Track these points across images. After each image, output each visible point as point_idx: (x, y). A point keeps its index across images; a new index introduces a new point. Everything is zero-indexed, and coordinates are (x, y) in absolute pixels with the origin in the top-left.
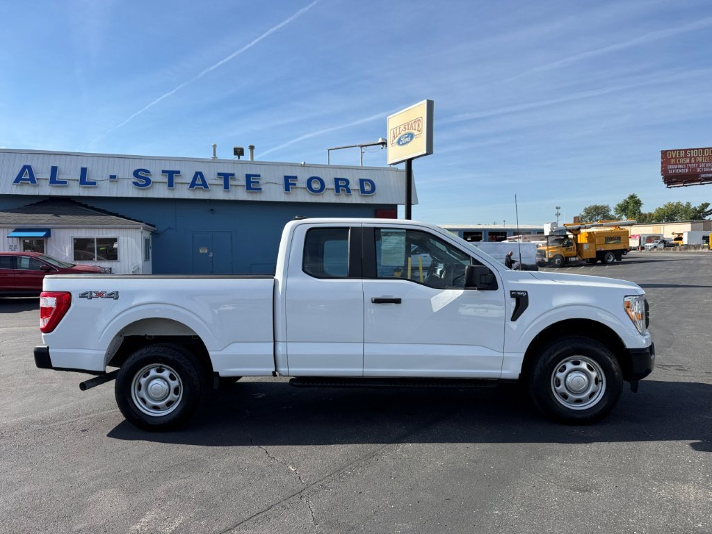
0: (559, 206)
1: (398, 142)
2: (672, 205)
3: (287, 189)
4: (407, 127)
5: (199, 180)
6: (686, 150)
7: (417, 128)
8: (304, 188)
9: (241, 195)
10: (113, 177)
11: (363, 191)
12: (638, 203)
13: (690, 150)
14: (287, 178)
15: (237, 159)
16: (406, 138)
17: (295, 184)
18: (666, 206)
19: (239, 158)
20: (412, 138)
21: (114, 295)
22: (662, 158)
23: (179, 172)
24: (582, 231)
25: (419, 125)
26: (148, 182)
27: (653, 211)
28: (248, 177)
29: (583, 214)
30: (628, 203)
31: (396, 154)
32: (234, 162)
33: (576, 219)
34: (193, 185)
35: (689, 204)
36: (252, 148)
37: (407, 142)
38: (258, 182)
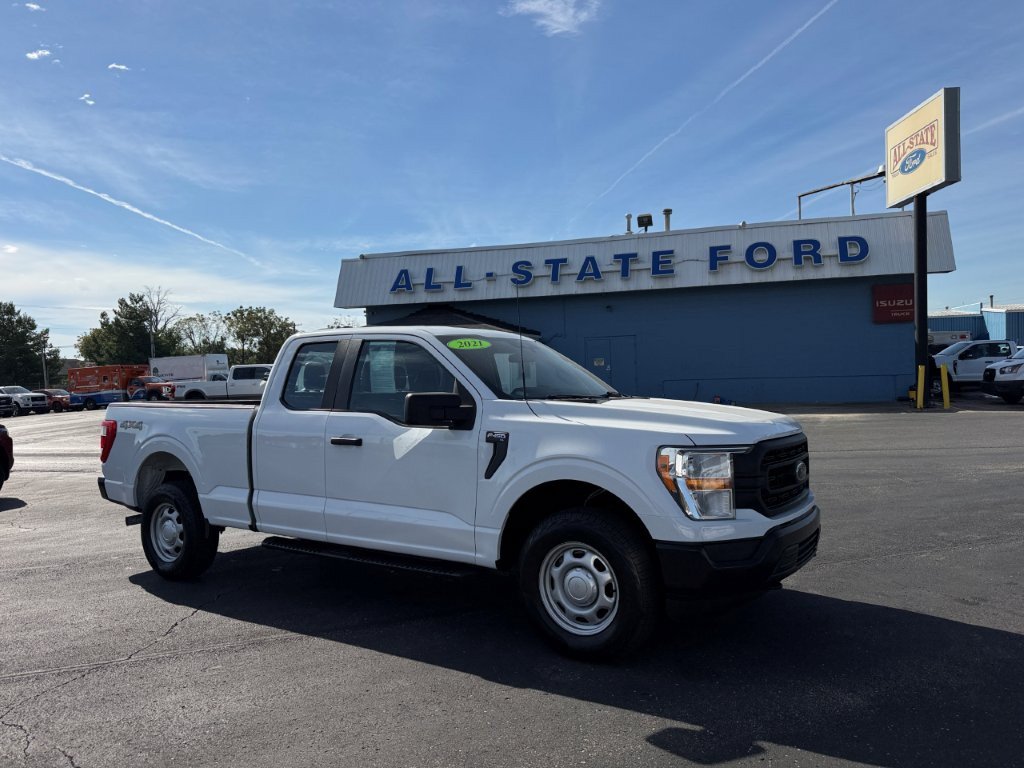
1: (903, 170)
3: (713, 266)
4: (915, 141)
5: (591, 269)
7: (929, 141)
8: (742, 262)
9: (645, 282)
10: (489, 275)
11: (844, 256)
14: (713, 250)
15: (643, 232)
16: (913, 159)
17: (726, 258)
19: (646, 230)
20: (922, 159)
23: (565, 260)
25: (932, 135)
26: (529, 276)
28: (656, 255)
31: (900, 188)
32: (639, 237)
34: (581, 276)
36: (668, 212)
37: (915, 167)
38: (670, 262)
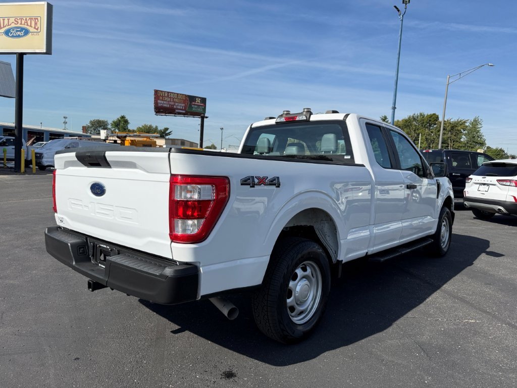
0: (66, 116)
2: (147, 126)
6: (168, 93)
7: (33, 26)
12: (126, 122)
13: (171, 93)
16: (17, 31)
18: (143, 127)
20: (26, 34)
21: (275, 182)
22: (155, 95)
24: (128, 138)
25: (36, 23)
27: (135, 129)
29: (89, 125)
30: (120, 121)
33: (85, 129)
35: (157, 127)
